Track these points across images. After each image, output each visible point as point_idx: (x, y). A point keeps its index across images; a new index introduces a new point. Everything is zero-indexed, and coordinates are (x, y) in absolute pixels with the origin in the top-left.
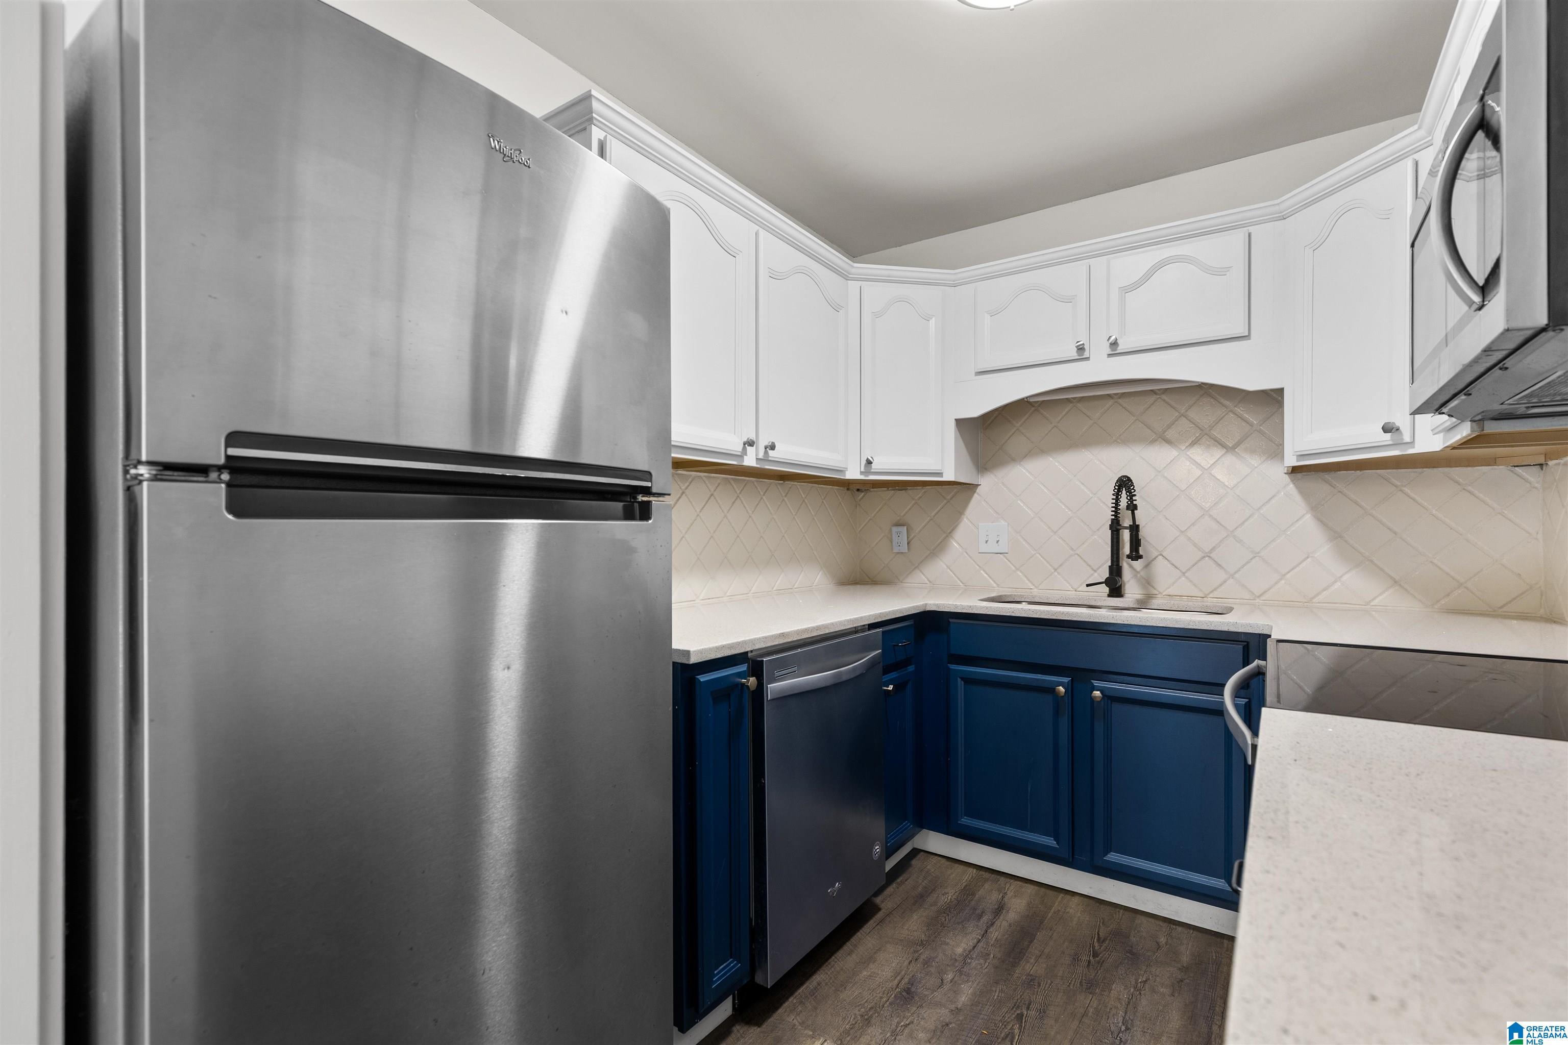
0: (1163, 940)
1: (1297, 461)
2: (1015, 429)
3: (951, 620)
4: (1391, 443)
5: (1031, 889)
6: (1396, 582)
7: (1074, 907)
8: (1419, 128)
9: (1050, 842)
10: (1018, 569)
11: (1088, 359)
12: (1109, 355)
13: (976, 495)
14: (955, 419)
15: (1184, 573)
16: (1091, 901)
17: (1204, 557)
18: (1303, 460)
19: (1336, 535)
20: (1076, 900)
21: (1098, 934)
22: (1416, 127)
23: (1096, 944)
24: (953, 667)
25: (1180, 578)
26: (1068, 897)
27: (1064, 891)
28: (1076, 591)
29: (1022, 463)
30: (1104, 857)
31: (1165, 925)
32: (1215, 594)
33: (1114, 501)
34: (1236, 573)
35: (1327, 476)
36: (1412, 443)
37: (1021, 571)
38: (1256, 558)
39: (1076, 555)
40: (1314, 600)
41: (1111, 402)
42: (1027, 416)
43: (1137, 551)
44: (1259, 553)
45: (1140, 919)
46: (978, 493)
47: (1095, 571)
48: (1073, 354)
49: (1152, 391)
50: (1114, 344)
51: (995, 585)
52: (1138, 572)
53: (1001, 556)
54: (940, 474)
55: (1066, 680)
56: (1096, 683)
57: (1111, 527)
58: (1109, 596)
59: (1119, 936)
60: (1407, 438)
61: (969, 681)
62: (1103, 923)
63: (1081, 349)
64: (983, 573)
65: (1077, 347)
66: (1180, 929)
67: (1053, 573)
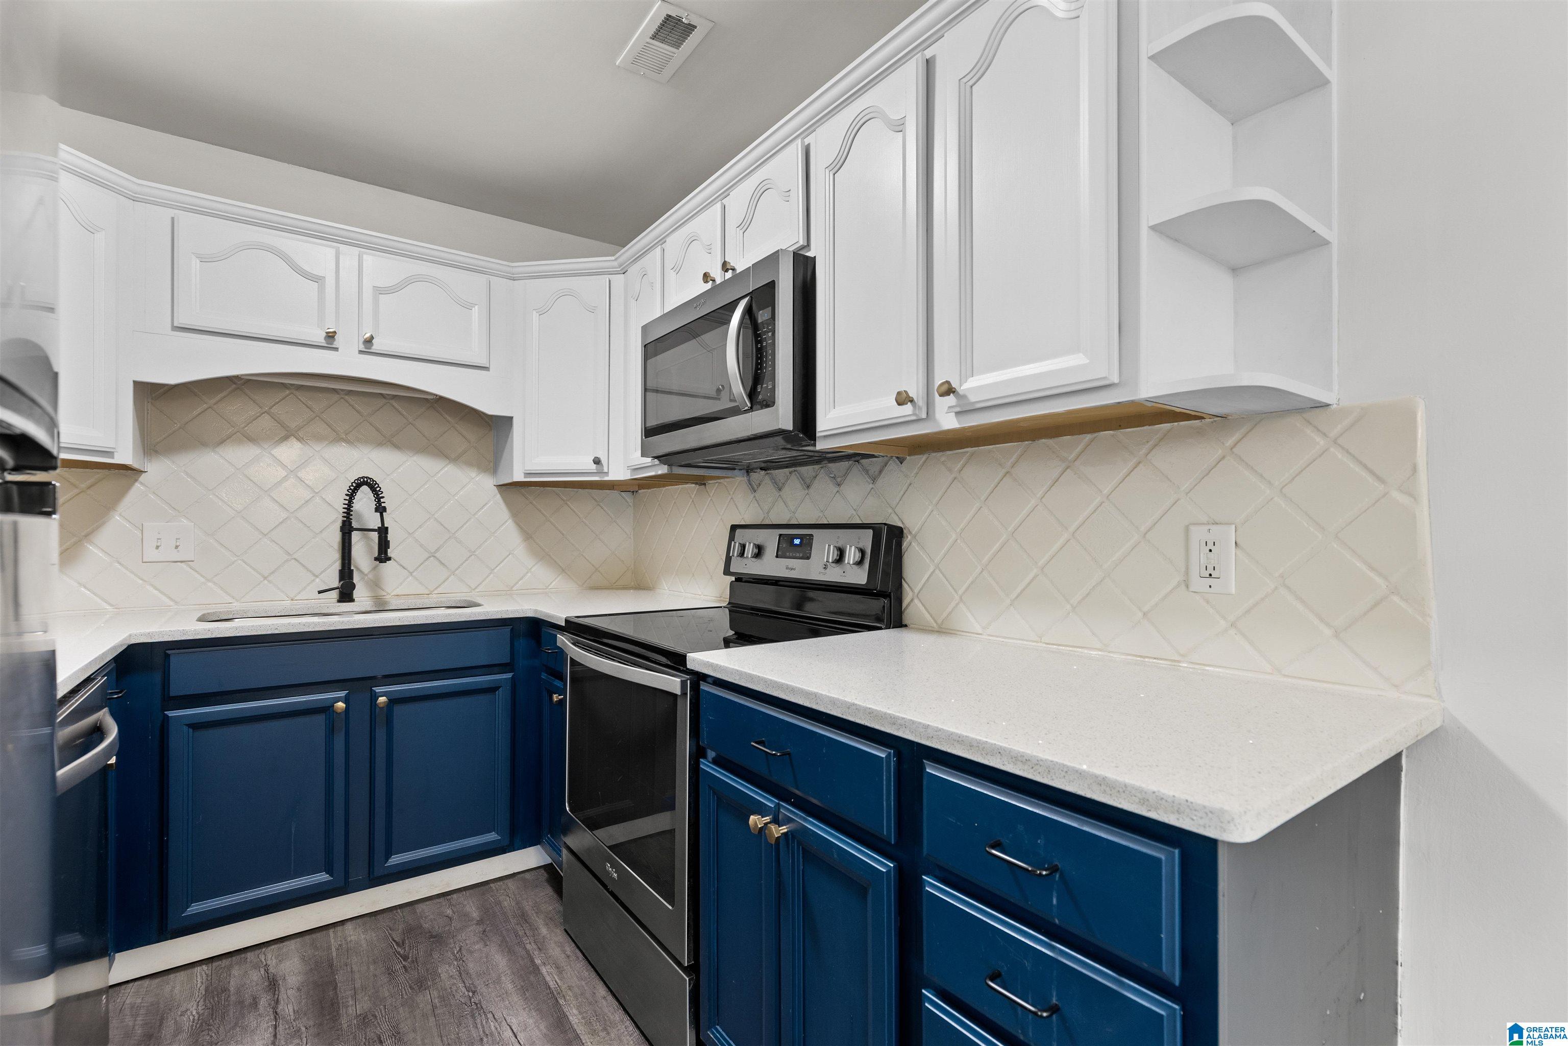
0: (449, 912)
1: (525, 477)
2: (205, 406)
3: (169, 652)
4: (595, 471)
5: (292, 944)
6: (563, 570)
7: (352, 933)
8: (616, 260)
9: (323, 877)
10: (209, 580)
11: (336, 349)
12: (361, 352)
13: (137, 484)
14: (135, 383)
15: (411, 573)
16: (365, 919)
17: (430, 557)
18: (530, 477)
19: (528, 536)
20: (349, 926)
21: (394, 941)
22: (613, 258)
23: (399, 950)
24: (171, 714)
25: (407, 578)
26: (339, 928)
27: (331, 926)
28: (292, 600)
29: (217, 449)
30: (386, 863)
31: (441, 900)
32: (439, 590)
33: (347, 502)
34: (457, 569)
35: (523, 490)
36: (607, 474)
37: (215, 583)
38: (473, 556)
39: (293, 561)
40: (514, 588)
41: (336, 397)
42: (224, 394)
43: (386, 553)
44: (475, 552)
45: (420, 908)
46: (141, 483)
47: (317, 576)
48: (320, 339)
49: (381, 394)
50: (369, 341)
51: (172, 603)
52: (366, 575)
53: (182, 564)
54: (110, 454)
55: (342, 694)
56: (378, 690)
57: (342, 529)
58: (339, 601)
59: (413, 931)
60: (606, 470)
61: (197, 726)
62: (390, 929)
63: (331, 336)
64: (151, 589)
65: (327, 333)
66: (455, 896)
67: (261, 582)
